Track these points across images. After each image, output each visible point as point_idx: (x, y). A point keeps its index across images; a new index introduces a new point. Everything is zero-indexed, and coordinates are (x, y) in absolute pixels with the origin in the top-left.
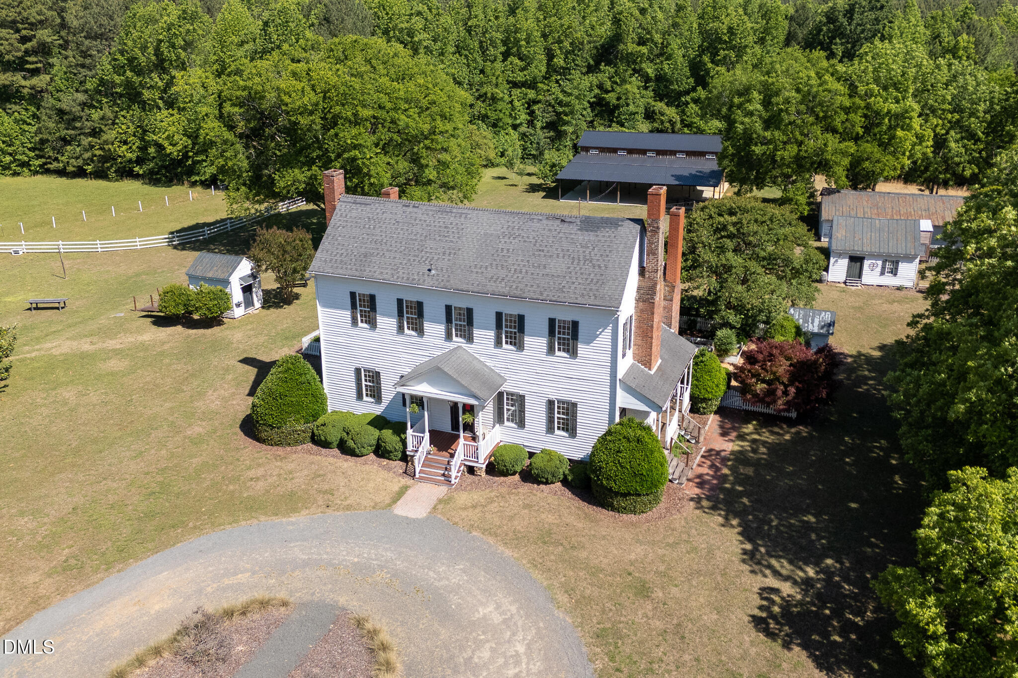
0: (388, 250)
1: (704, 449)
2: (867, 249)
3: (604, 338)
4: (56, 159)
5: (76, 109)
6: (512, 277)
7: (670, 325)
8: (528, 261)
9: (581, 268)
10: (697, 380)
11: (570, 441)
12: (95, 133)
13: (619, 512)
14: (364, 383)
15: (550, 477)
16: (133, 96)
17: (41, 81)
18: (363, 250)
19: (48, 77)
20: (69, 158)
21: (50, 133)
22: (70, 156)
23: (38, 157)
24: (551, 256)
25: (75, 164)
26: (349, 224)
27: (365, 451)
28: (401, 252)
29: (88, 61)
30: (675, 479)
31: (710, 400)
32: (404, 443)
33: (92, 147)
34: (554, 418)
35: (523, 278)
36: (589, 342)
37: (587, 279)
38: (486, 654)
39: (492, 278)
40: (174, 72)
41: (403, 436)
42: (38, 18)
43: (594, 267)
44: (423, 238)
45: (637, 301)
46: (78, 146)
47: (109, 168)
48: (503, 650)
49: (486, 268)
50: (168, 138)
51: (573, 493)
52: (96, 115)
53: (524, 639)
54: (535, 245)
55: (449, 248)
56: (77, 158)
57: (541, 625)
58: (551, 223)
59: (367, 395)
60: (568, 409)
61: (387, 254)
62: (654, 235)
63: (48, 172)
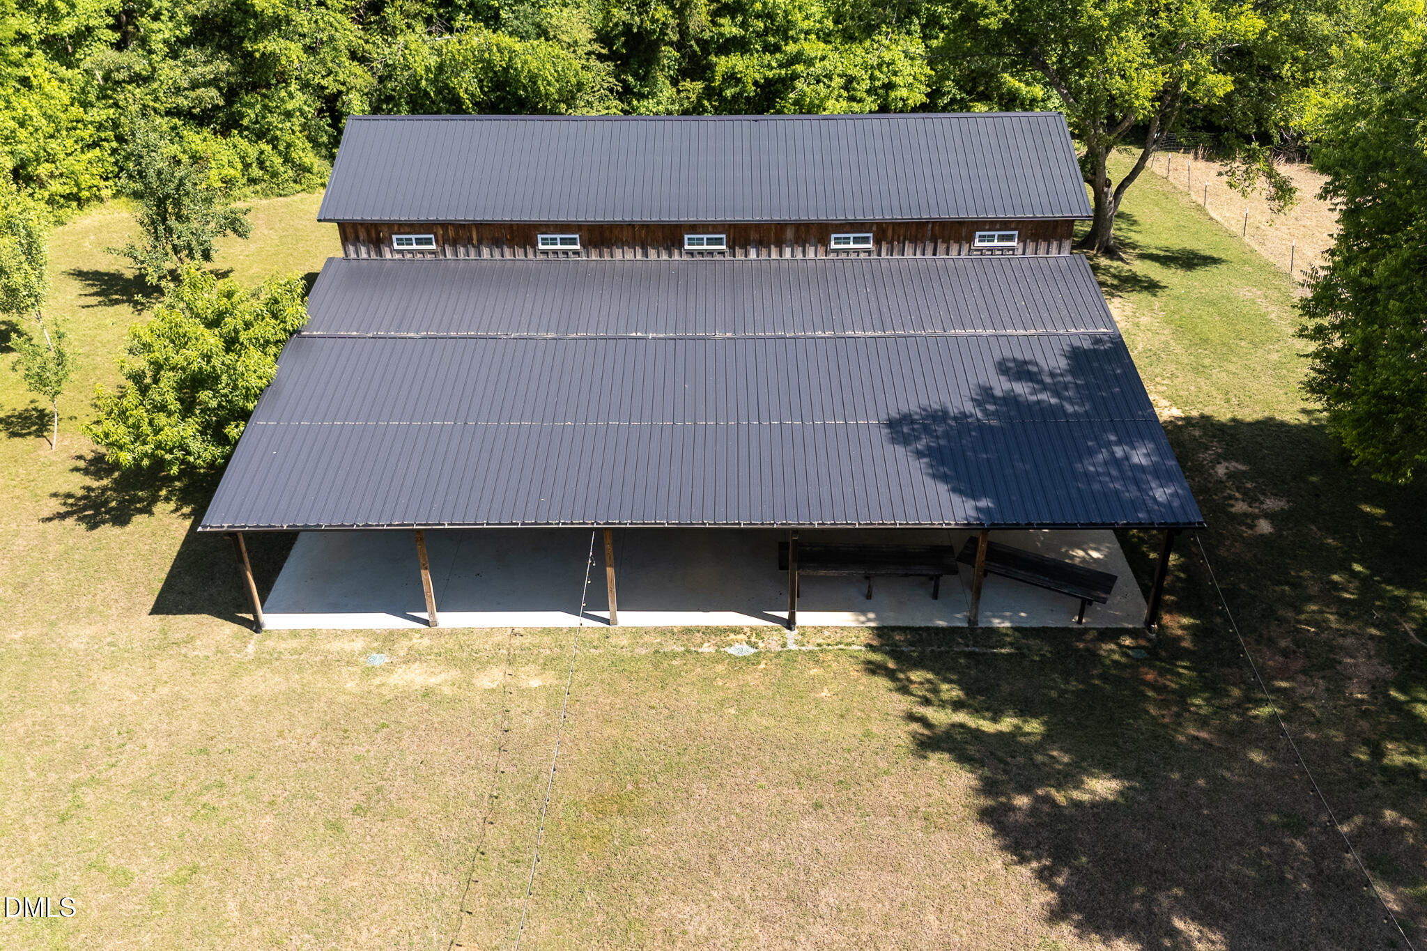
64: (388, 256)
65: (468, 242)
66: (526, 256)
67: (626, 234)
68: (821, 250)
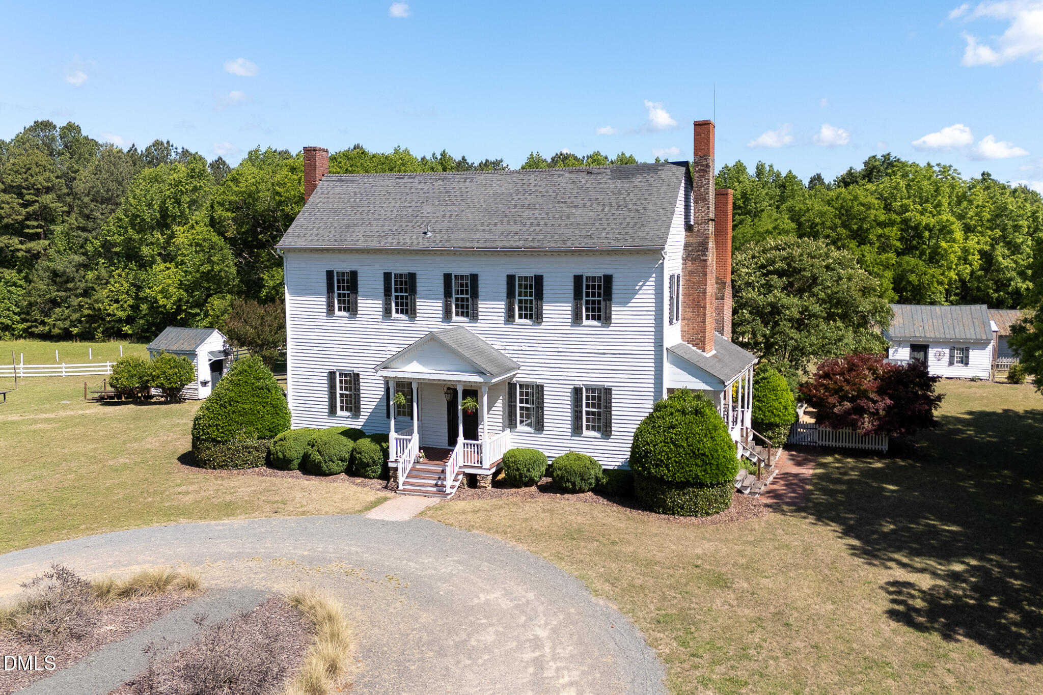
0: (375, 219)
1: (777, 471)
2: (930, 334)
3: (646, 294)
4: (43, 323)
5: (70, 270)
6: (528, 230)
7: (721, 332)
8: (547, 214)
9: (613, 214)
10: (758, 401)
11: (603, 443)
12: (86, 293)
13: (673, 514)
14: (338, 391)
15: (578, 480)
16: (131, 255)
17: (37, 246)
18: (345, 222)
19: (47, 242)
20: (57, 320)
21: (40, 296)
22: (56, 320)
23: (24, 320)
24: (575, 207)
25: (62, 326)
26: (331, 200)
27: (334, 467)
28: (391, 219)
29: (90, 225)
30: (746, 488)
31: (778, 426)
32: (386, 453)
33: (81, 306)
34: (581, 412)
35: (541, 230)
36: (624, 302)
37: (621, 224)
38: (489, 637)
39: (502, 234)
40: (175, 228)
41: (384, 445)
42: (46, 184)
43: (630, 211)
44: (418, 204)
45: (685, 260)
46: (67, 308)
47: (95, 329)
48: (516, 634)
49: (495, 225)
50: (161, 292)
51: (609, 500)
52: (90, 275)
53: (546, 624)
54: (555, 198)
55: (450, 211)
56: (65, 320)
57: (572, 610)
58: (573, 176)
59: (342, 409)
60: (599, 398)
61: (374, 223)
62: (703, 176)
63: (31, 335)
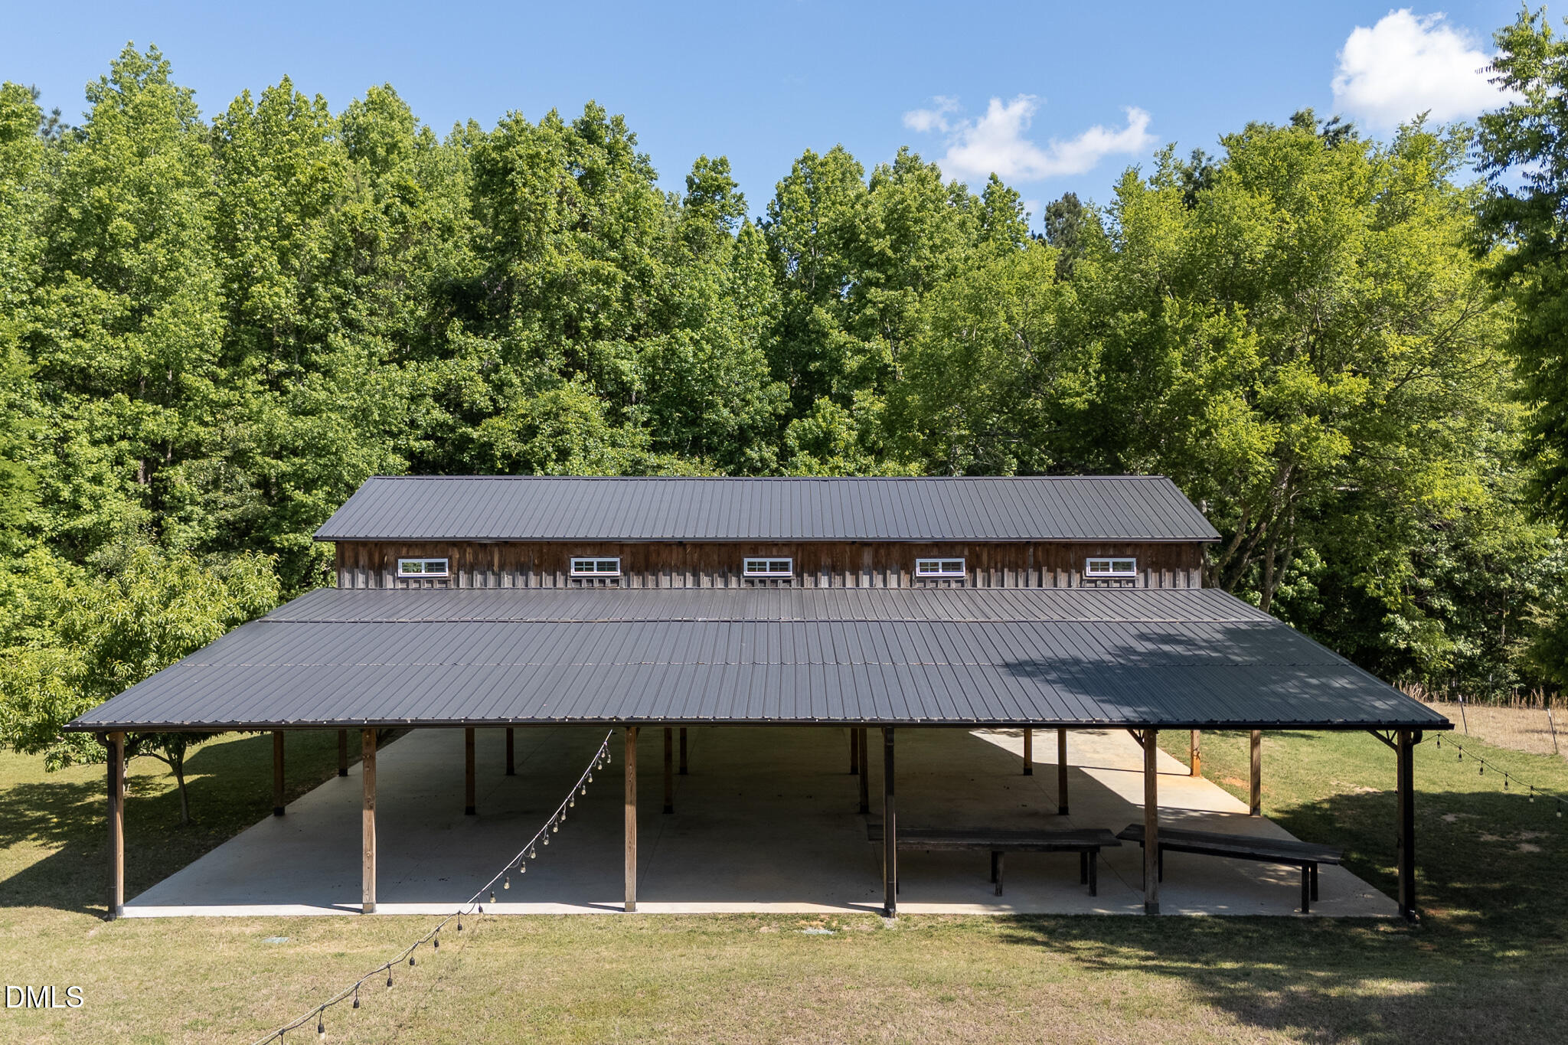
64: (390, 585)
65: (486, 568)
66: (555, 585)
67: (675, 557)
68: (905, 579)
